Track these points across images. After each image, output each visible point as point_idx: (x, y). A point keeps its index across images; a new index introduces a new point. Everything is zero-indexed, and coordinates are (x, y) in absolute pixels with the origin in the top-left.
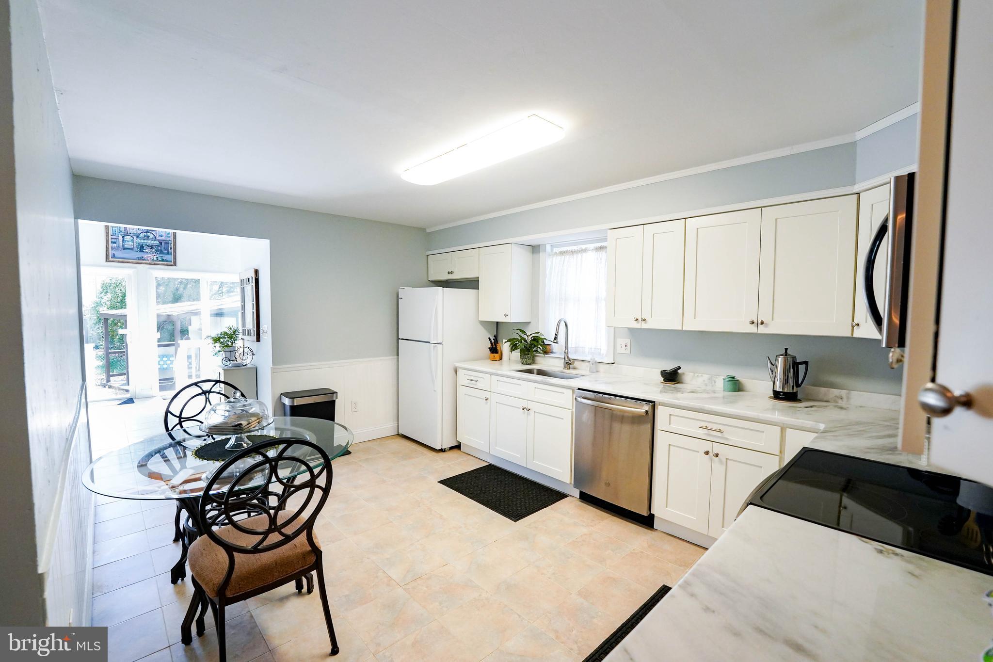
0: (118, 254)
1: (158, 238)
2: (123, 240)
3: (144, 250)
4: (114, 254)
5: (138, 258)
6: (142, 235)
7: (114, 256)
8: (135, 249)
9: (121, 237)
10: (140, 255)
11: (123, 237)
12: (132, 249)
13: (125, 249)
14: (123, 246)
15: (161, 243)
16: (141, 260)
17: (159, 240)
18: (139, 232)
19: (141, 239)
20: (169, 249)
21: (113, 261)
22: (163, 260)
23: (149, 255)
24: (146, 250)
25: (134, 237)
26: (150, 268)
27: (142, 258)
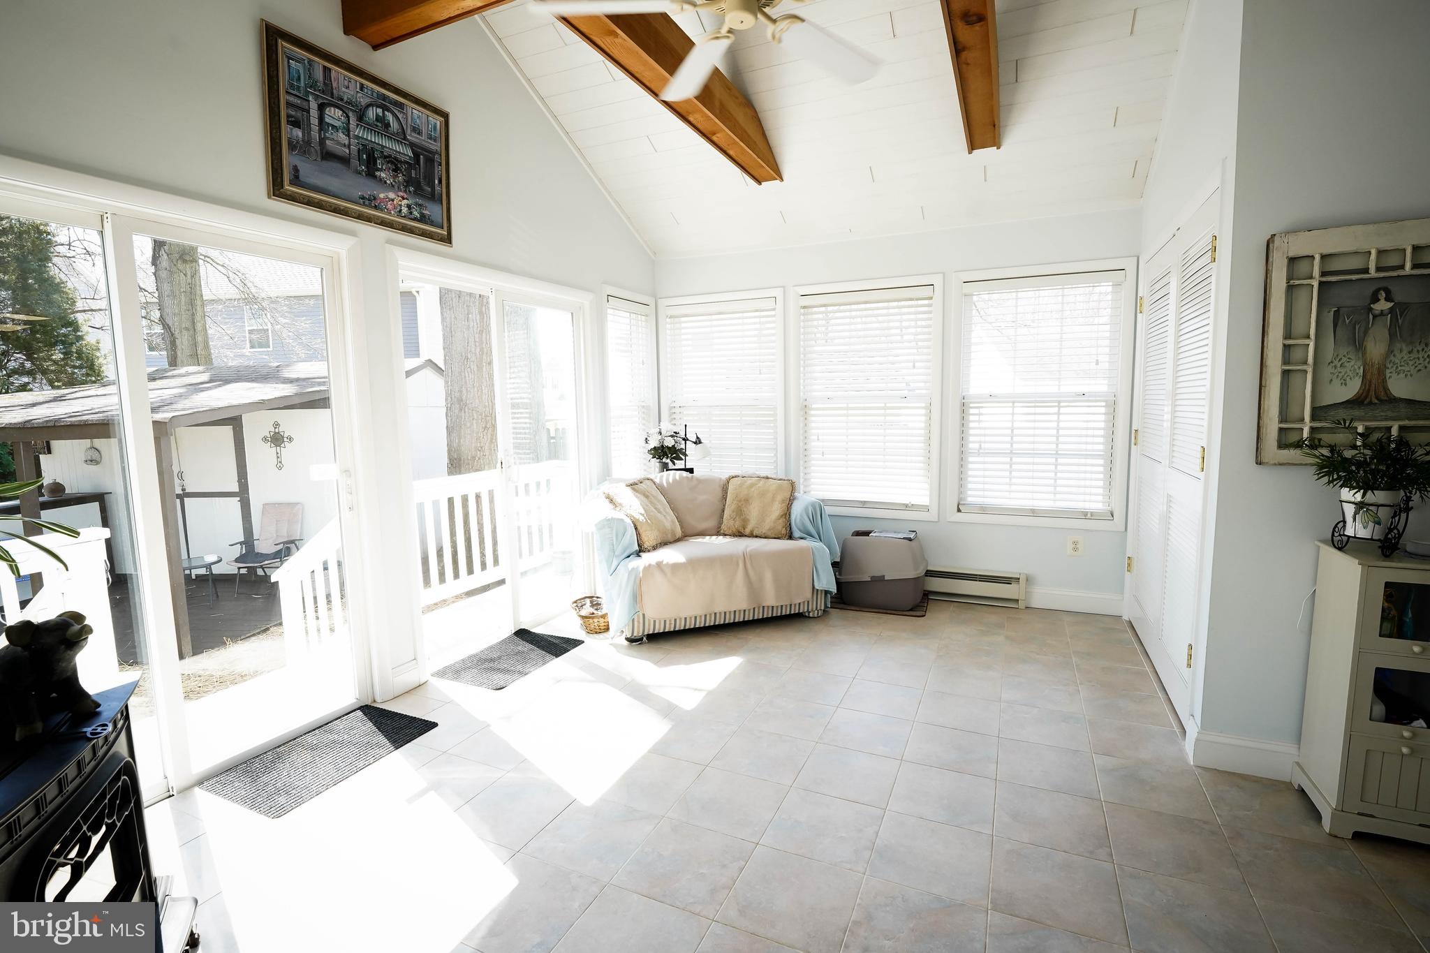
0: (309, 171)
1: (412, 137)
2: (321, 119)
3: (378, 173)
4: (296, 169)
5: (363, 198)
6: (372, 114)
7: (296, 180)
8: (355, 162)
9: (314, 105)
10: (364, 187)
11: (321, 108)
12: (345, 161)
13: (328, 156)
14: (322, 141)
15: (417, 156)
16: (370, 206)
17: (412, 145)
18: (364, 101)
19: (370, 127)
20: (436, 182)
21: (292, 198)
22: (423, 219)
23: (392, 195)
24: (383, 175)
25: (351, 114)
26: (389, 242)
27: (371, 201)
